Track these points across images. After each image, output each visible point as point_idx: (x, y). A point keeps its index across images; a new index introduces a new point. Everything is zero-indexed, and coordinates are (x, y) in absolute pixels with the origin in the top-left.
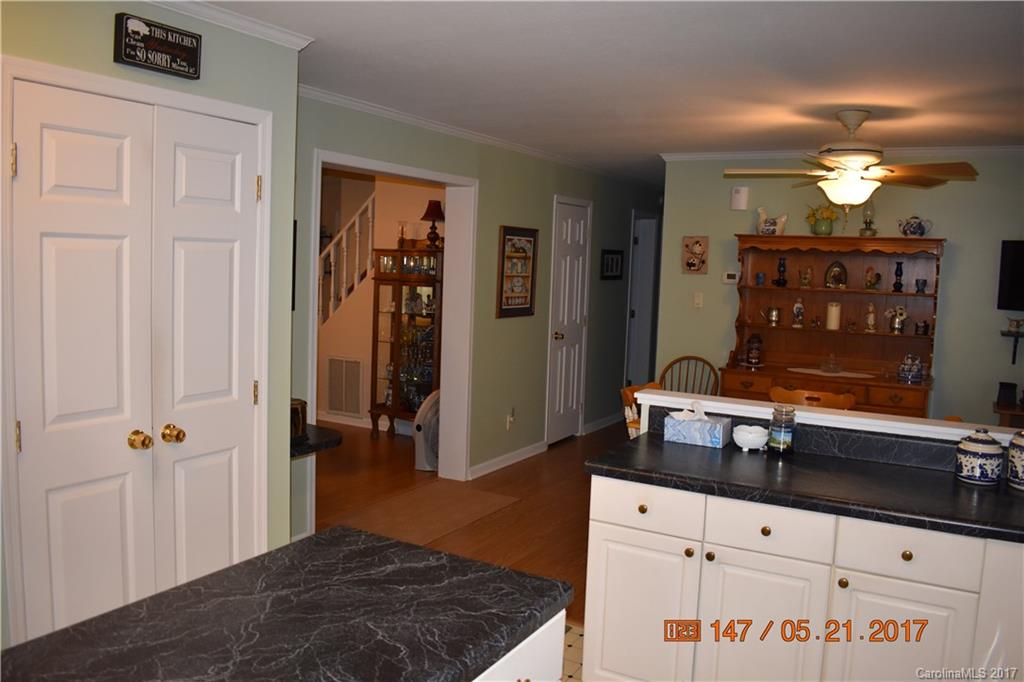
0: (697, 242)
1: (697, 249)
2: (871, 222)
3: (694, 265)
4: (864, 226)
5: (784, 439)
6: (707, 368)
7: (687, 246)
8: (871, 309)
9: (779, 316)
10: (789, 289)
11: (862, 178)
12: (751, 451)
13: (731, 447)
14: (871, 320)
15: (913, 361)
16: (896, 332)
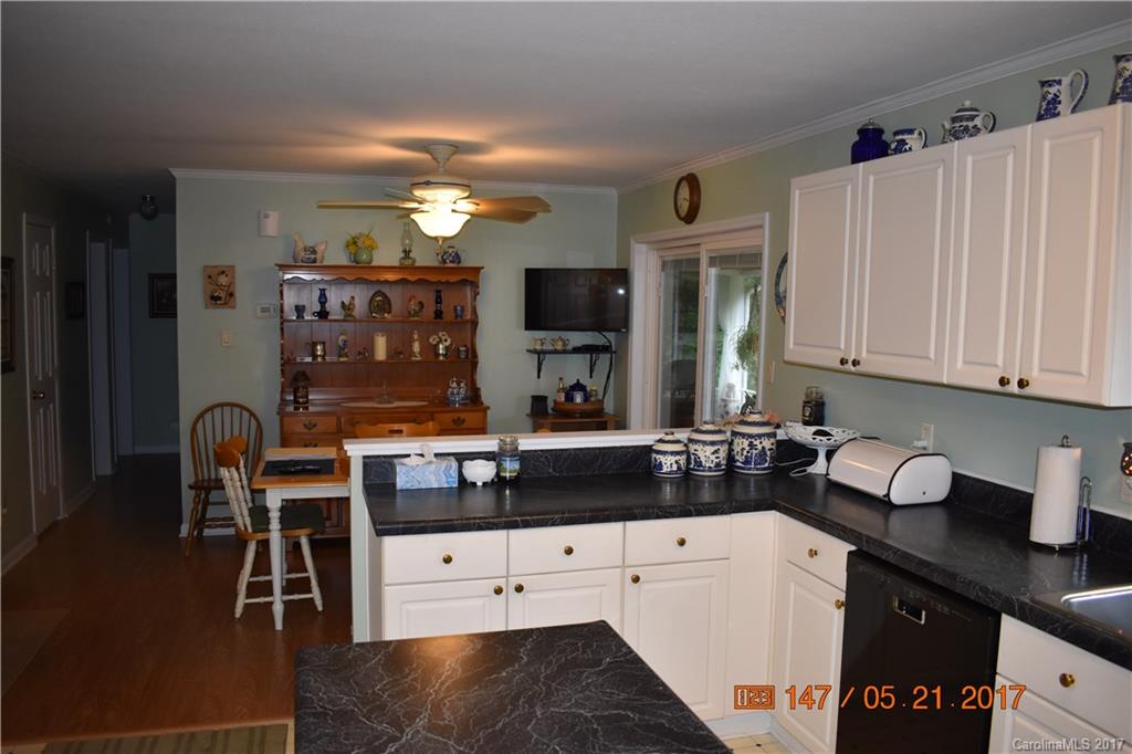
0: (223, 273)
1: (223, 280)
2: (410, 251)
3: (220, 298)
4: (402, 255)
5: (511, 468)
6: (246, 415)
7: (210, 277)
8: (416, 337)
9: (324, 350)
10: (331, 321)
11: (454, 211)
12: (484, 484)
13: (464, 484)
14: (416, 347)
15: (459, 385)
16: (441, 358)
